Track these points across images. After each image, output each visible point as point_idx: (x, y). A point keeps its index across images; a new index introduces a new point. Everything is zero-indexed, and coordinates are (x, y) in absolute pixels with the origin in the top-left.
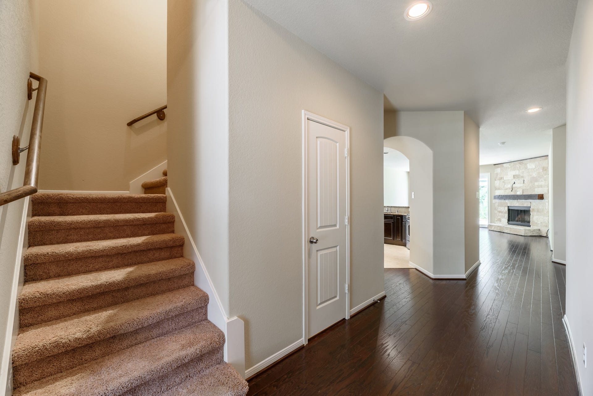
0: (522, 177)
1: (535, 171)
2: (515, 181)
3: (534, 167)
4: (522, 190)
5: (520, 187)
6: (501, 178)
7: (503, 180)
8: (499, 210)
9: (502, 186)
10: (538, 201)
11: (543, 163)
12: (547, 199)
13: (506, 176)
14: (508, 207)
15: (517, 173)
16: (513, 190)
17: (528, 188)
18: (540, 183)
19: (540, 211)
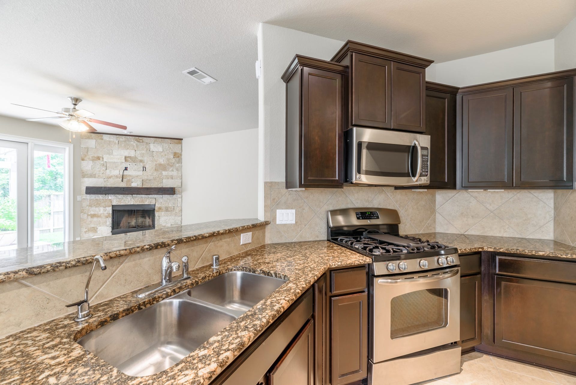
0: (141, 161)
1: (162, 156)
2: (128, 166)
3: (161, 150)
4: (141, 180)
5: (137, 176)
6: (98, 158)
7: (102, 162)
8: (92, 213)
9: (99, 171)
10: (166, 197)
11: (175, 148)
12: (179, 194)
13: (108, 156)
14: (113, 206)
15: (132, 153)
16: (124, 180)
17: (152, 178)
18: (171, 173)
19: (169, 209)
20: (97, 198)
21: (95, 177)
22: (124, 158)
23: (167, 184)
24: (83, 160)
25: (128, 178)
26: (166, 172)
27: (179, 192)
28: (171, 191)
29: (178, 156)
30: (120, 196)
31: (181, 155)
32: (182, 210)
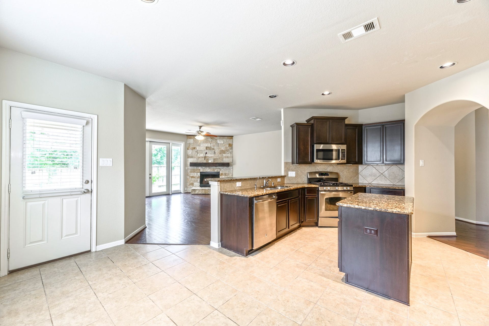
0: (213, 149)
1: (223, 146)
2: (207, 152)
3: (222, 142)
4: (213, 159)
5: (211, 157)
6: (194, 148)
7: (196, 150)
8: (192, 176)
9: (195, 155)
10: (225, 168)
11: (230, 141)
12: (231, 166)
13: (198, 147)
14: (201, 172)
15: (209, 145)
16: (206, 159)
17: (218, 158)
18: (227, 155)
19: (226, 174)
20: (194, 168)
21: (193, 158)
22: (205, 148)
23: (226, 161)
24: (188, 149)
25: (207, 158)
26: (225, 155)
27: (231, 165)
28: (227, 165)
29: (231, 145)
30: (204, 167)
31: (232, 145)
32: (233, 175)
